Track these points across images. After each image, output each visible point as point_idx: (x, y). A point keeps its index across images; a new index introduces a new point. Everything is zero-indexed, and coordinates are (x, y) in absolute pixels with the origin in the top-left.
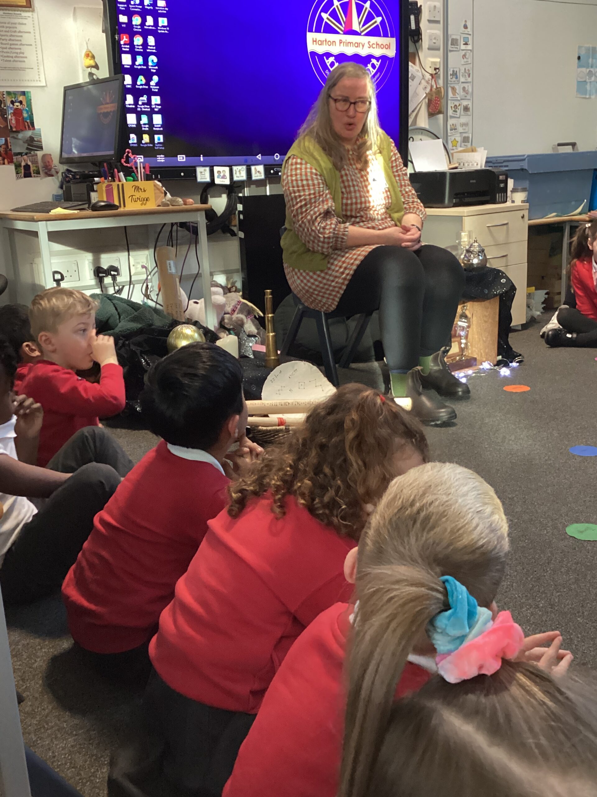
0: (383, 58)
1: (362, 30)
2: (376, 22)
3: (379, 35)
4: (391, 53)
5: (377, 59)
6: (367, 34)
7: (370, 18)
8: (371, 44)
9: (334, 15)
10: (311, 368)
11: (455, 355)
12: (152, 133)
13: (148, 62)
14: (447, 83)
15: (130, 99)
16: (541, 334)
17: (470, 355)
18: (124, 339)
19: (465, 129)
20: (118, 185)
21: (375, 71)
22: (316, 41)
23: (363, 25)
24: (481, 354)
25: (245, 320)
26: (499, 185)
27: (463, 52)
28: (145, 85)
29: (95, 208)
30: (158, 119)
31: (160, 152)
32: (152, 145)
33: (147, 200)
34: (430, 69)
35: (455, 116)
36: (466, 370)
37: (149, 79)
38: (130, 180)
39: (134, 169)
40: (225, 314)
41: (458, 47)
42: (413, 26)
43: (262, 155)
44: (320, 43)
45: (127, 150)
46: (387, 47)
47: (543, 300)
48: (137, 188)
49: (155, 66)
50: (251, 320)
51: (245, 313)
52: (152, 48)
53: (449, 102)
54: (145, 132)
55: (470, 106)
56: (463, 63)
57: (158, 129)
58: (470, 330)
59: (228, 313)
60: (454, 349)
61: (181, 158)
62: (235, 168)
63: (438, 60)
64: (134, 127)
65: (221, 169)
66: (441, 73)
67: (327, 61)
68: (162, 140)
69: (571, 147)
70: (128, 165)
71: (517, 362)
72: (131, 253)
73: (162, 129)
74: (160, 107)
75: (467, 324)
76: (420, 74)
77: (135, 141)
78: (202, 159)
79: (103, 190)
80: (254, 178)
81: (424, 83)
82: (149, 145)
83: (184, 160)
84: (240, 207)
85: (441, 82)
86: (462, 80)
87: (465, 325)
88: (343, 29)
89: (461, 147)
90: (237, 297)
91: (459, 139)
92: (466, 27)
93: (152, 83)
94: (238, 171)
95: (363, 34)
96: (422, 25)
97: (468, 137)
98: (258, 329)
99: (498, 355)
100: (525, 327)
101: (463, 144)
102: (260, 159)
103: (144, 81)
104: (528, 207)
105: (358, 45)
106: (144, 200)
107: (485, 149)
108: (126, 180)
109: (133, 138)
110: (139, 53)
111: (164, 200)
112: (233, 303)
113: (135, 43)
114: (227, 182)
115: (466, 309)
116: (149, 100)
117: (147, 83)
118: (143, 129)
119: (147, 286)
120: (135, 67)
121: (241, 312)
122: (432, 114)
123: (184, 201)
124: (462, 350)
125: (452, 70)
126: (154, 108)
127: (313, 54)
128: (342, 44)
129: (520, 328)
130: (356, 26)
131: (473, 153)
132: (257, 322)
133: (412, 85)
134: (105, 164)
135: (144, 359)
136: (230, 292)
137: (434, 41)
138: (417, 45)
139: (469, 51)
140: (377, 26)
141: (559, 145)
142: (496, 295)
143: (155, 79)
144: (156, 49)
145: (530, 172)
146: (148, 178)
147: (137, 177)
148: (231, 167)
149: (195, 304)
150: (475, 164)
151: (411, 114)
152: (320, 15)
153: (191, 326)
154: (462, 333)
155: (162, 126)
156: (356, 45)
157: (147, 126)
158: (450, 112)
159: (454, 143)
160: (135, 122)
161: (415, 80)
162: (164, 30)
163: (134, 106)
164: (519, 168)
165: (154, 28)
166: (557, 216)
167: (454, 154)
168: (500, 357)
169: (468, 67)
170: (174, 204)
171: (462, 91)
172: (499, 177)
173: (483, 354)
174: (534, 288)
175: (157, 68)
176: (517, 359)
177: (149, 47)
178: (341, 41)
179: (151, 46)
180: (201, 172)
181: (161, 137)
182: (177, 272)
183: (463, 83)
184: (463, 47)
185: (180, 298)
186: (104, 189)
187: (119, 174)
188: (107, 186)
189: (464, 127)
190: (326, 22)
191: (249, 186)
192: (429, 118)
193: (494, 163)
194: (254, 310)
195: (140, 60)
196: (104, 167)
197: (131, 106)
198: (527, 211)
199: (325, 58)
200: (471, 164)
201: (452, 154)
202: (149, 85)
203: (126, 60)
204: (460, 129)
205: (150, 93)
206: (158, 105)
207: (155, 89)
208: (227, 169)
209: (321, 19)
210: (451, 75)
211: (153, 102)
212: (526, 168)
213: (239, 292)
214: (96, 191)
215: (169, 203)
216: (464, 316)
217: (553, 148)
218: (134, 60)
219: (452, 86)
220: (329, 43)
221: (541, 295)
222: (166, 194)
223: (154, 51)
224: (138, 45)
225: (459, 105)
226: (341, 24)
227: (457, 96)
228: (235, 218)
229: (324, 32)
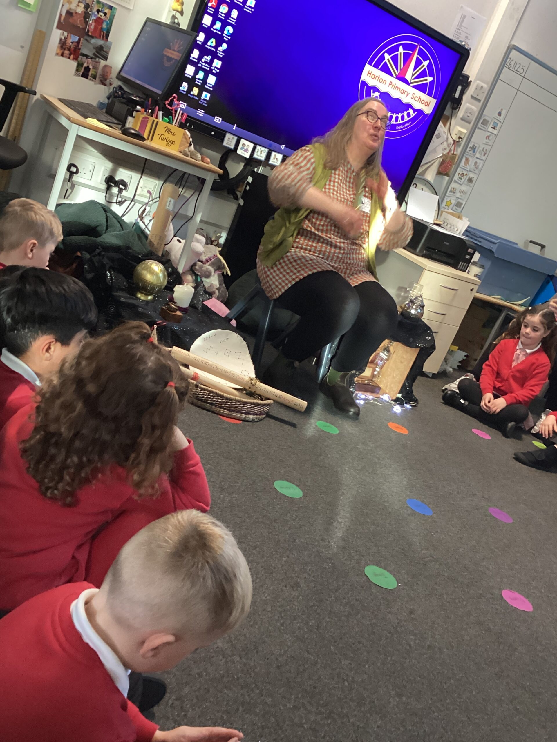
0: (420, 112)
1: (412, 81)
2: (426, 80)
3: (425, 92)
4: (428, 110)
5: (415, 111)
6: (415, 87)
7: (423, 74)
8: (415, 96)
9: (395, 59)
10: (242, 342)
11: (365, 378)
12: (202, 88)
13: (224, 30)
14: (464, 153)
15: (196, 54)
16: (443, 388)
17: (378, 383)
18: (101, 250)
19: (461, 196)
20: (154, 121)
21: (408, 119)
22: (370, 74)
23: (415, 78)
24: (387, 386)
25: (213, 273)
26: (465, 256)
27: (489, 134)
28: (214, 47)
29: (126, 132)
30: (212, 80)
31: (202, 107)
32: (198, 99)
33: (172, 143)
34: (455, 136)
35: (459, 182)
36: (369, 394)
37: (219, 44)
38: (165, 121)
39: (173, 113)
40: (199, 261)
41: (487, 128)
42: (457, 96)
43: (285, 146)
44: (373, 77)
45: (174, 95)
46: (426, 104)
47: (461, 359)
48: (169, 130)
49: (229, 36)
50: (219, 276)
51: (215, 268)
52: (233, 20)
53: (459, 168)
54: (197, 86)
55: (474, 179)
56: (485, 143)
57: (209, 88)
58: (387, 363)
59: (202, 262)
60: (367, 372)
61: (218, 120)
62: (258, 147)
63: (465, 131)
64: (189, 78)
65: (247, 143)
66: (463, 143)
67: (372, 94)
68: (208, 98)
69: (540, 247)
70: (170, 108)
71: (411, 406)
72: (143, 177)
73: (212, 89)
74: (218, 71)
75: (386, 357)
76: (445, 136)
77: (185, 90)
78: (234, 128)
79: (139, 119)
80: (271, 162)
81: (445, 144)
82: (195, 98)
83: (220, 122)
84: (250, 179)
85: (459, 150)
86: (478, 155)
87: (385, 357)
88: (397, 74)
89: (452, 209)
90: (216, 251)
91: (453, 202)
92: (500, 114)
93: (220, 49)
94: (260, 150)
95: (411, 85)
96: (465, 98)
97: (461, 204)
98: (220, 285)
99: (399, 393)
100: (434, 376)
101: (455, 207)
102: (283, 148)
103: (214, 44)
104: (479, 284)
105: (403, 92)
106: (170, 142)
107: (469, 221)
108: (162, 118)
109: (185, 86)
110: (220, 20)
111: (186, 150)
112: (210, 255)
113: (220, 10)
114: (247, 156)
115: (391, 345)
116: (212, 61)
117: (216, 47)
118: (196, 82)
119: (145, 209)
120: (212, 29)
121: (212, 265)
122: (440, 173)
123: (202, 158)
124: (373, 376)
125: (473, 144)
126: (213, 70)
127: (364, 83)
128: (391, 86)
129: (431, 376)
130: (408, 76)
131: (458, 220)
132: (222, 278)
133: (434, 143)
134: (150, 99)
135: (110, 274)
136: (212, 244)
137: (469, 115)
138: (454, 111)
139: (494, 135)
140: (427, 84)
141: (531, 242)
142: (417, 347)
143: (225, 46)
144: (235, 23)
145: (496, 256)
146: (182, 125)
147: (173, 121)
148: (255, 145)
149: (178, 243)
150: (456, 229)
151: (422, 165)
152: (383, 54)
153: (160, 265)
154: (380, 363)
155: (213, 87)
156: (402, 91)
157: (201, 81)
158: (456, 177)
159: (449, 203)
160: (192, 74)
161: (439, 139)
162: (249, 10)
163: (196, 61)
164: (488, 248)
165: (241, 4)
166: (501, 299)
167: (444, 213)
168: (399, 396)
169: (488, 147)
170: (193, 157)
171: (473, 164)
172: (468, 249)
173: (388, 387)
174: (457, 347)
175: (229, 38)
176: (412, 403)
177: (230, 18)
178: (391, 83)
179: (232, 18)
180: (229, 139)
181: (209, 95)
182: (173, 210)
183: (477, 158)
184: (490, 129)
185: (166, 233)
186: (141, 119)
187: (159, 112)
188: (145, 118)
189: (462, 194)
190: (386, 63)
191: (265, 166)
192: (436, 175)
193: (471, 235)
194: (224, 267)
195: (218, 25)
196: (148, 101)
197: (194, 60)
198: (477, 287)
199: (372, 90)
200: (452, 227)
201: (442, 212)
202: (217, 49)
203: (207, 20)
204: (458, 195)
205: (214, 56)
206: (217, 68)
207: (221, 54)
208: (252, 145)
209: (382, 58)
210: (470, 147)
211: (214, 64)
212: (494, 251)
213: (219, 247)
214: (134, 117)
215: (189, 154)
216: (387, 349)
217: (525, 242)
218: (213, 23)
219: (468, 157)
220: (381, 81)
221: (461, 355)
222: (190, 145)
223: (233, 23)
224: (221, 13)
225: (466, 175)
226: (397, 70)
227: (468, 167)
228: (242, 186)
229: (381, 70)
